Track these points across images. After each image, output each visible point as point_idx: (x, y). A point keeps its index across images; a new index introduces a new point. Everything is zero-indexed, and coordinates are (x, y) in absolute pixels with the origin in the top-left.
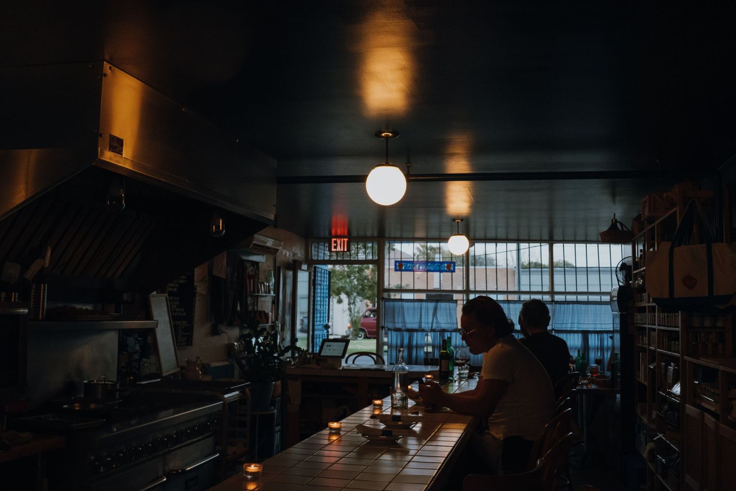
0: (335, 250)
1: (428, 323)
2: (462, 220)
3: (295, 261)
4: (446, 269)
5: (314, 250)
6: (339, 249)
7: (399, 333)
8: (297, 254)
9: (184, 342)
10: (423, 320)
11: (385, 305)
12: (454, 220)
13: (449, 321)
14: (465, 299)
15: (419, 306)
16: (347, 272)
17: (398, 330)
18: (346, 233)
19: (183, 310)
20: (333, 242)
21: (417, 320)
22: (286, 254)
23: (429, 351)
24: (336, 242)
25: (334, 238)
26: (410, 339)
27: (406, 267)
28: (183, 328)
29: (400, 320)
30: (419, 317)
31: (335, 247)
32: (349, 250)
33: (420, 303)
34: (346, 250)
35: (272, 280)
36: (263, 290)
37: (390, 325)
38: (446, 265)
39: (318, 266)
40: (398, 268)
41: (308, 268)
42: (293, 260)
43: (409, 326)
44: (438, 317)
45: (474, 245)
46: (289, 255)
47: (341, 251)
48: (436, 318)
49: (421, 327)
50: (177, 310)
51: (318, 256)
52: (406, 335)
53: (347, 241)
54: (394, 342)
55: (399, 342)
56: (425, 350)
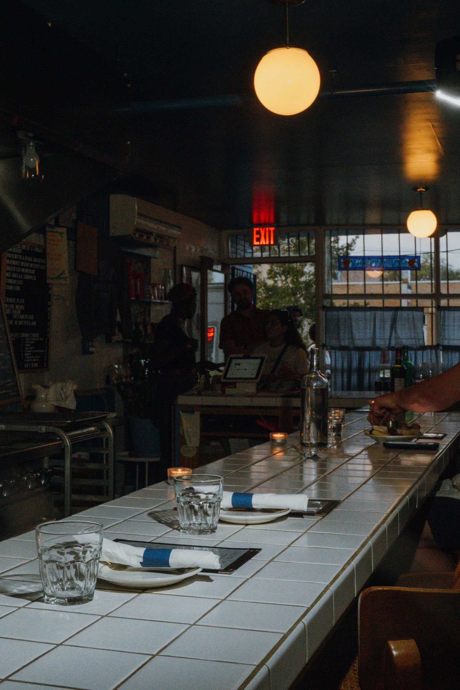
0: (258, 243)
1: (384, 339)
2: (427, 188)
3: (203, 258)
4: (408, 266)
5: (232, 246)
6: (263, 242)
7: (345, 353)
8: (207, 250)
9: (36, 362)
10: (378, 335)
11: (326, 316)
12: (415, 189)
13: (413, 336)
14: (434, 306)
15: (372, 316)
16: (292, 289)
17: (343, 348)
18: (272, 220)
19: (31, 317)
20: (255, 233)
21: (369, 334)
22: (190, 249)
23: (386, 376)
24: (258, 233)
25: (256, 227)
26: (361, 360)
27: (353, 264)
28: (32, 342)
29: (347, 336)
30: (372, 331)
31: (258, 240)
32: (276, 243)
33: (373, 312)
34: (272, 243)
35: (170, 282)
36: (156, 295)
37: (334, 343)
38: (408, 260)
39: (237, 267)
40: (342, 266)
41: (222, 268)
42: (201, 257)
43: (359, 343)
44: (399, 331)
45: (447, 234)
46: (196, 250)
47: (266, 245)
48: (396, 333)
49: (375, 345)
50: (22, 317)
51: (236, 253)
52: (355, 355)
53: (274, 231)
54: (339, 365)
55: (346, 364)
56: (381, 376)
